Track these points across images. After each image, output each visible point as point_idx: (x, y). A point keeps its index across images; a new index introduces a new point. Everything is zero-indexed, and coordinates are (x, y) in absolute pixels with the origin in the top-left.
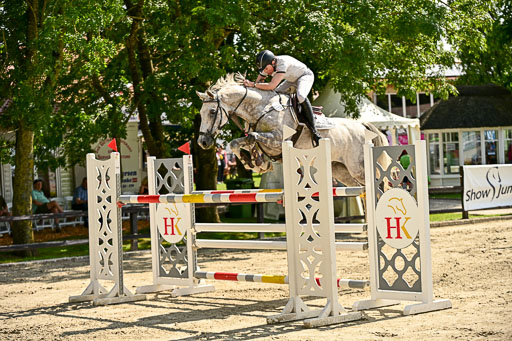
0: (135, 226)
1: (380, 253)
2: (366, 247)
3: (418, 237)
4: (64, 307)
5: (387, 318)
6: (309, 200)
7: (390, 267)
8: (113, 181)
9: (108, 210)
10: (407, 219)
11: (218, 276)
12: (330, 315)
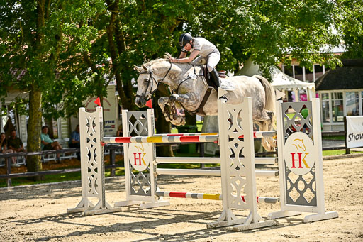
0: (113, 159)
1: (287, 179)
2: (277, 174)
3: (314, 167)
4: (63, 216)
5: (292, 224)
6: (236, 141)
7: (294, 189)
8: (98, 127)
9: (94, 147)
10: (306, 154)
11: (172, 195)
12: (252, 222)
